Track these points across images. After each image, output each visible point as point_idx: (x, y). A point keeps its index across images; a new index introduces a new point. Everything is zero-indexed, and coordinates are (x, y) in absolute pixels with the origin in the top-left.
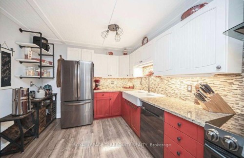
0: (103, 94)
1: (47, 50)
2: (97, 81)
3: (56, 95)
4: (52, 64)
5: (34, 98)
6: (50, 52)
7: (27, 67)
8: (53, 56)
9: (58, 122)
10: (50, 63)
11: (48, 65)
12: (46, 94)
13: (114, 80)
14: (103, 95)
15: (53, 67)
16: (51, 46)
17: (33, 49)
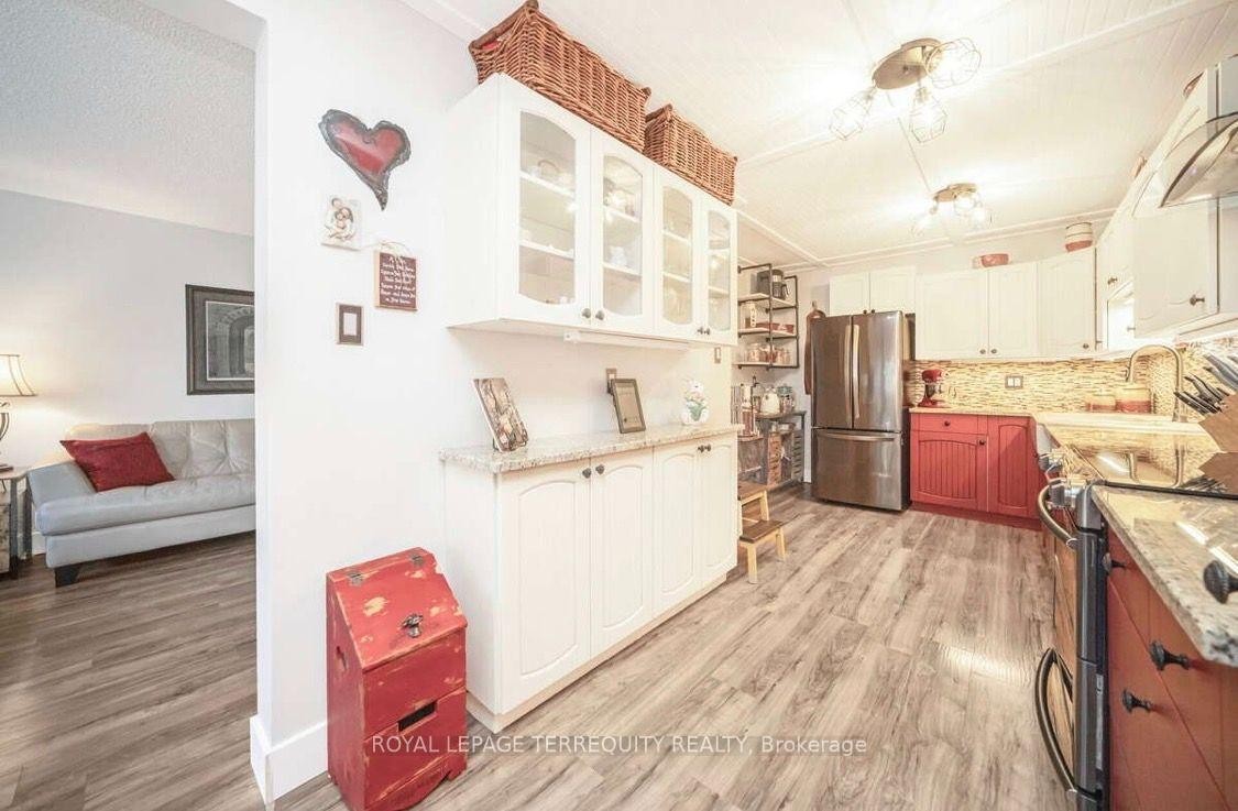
0: (948, 420)
1: (782, 297)
2: (930, 376)
3: (802, 415)
4: (795, 331)
5: (759, 411)
6: (790, 301)
7: (749, 344)
8: (796, 307)
9: (808, 489)
10: (790, 328)
11: (785, 333)
12: (781, 408)
13: (1021, 371)
14: (947, 424)
15: (797, 338)
16: (790, 284)
17: (758, 303)
